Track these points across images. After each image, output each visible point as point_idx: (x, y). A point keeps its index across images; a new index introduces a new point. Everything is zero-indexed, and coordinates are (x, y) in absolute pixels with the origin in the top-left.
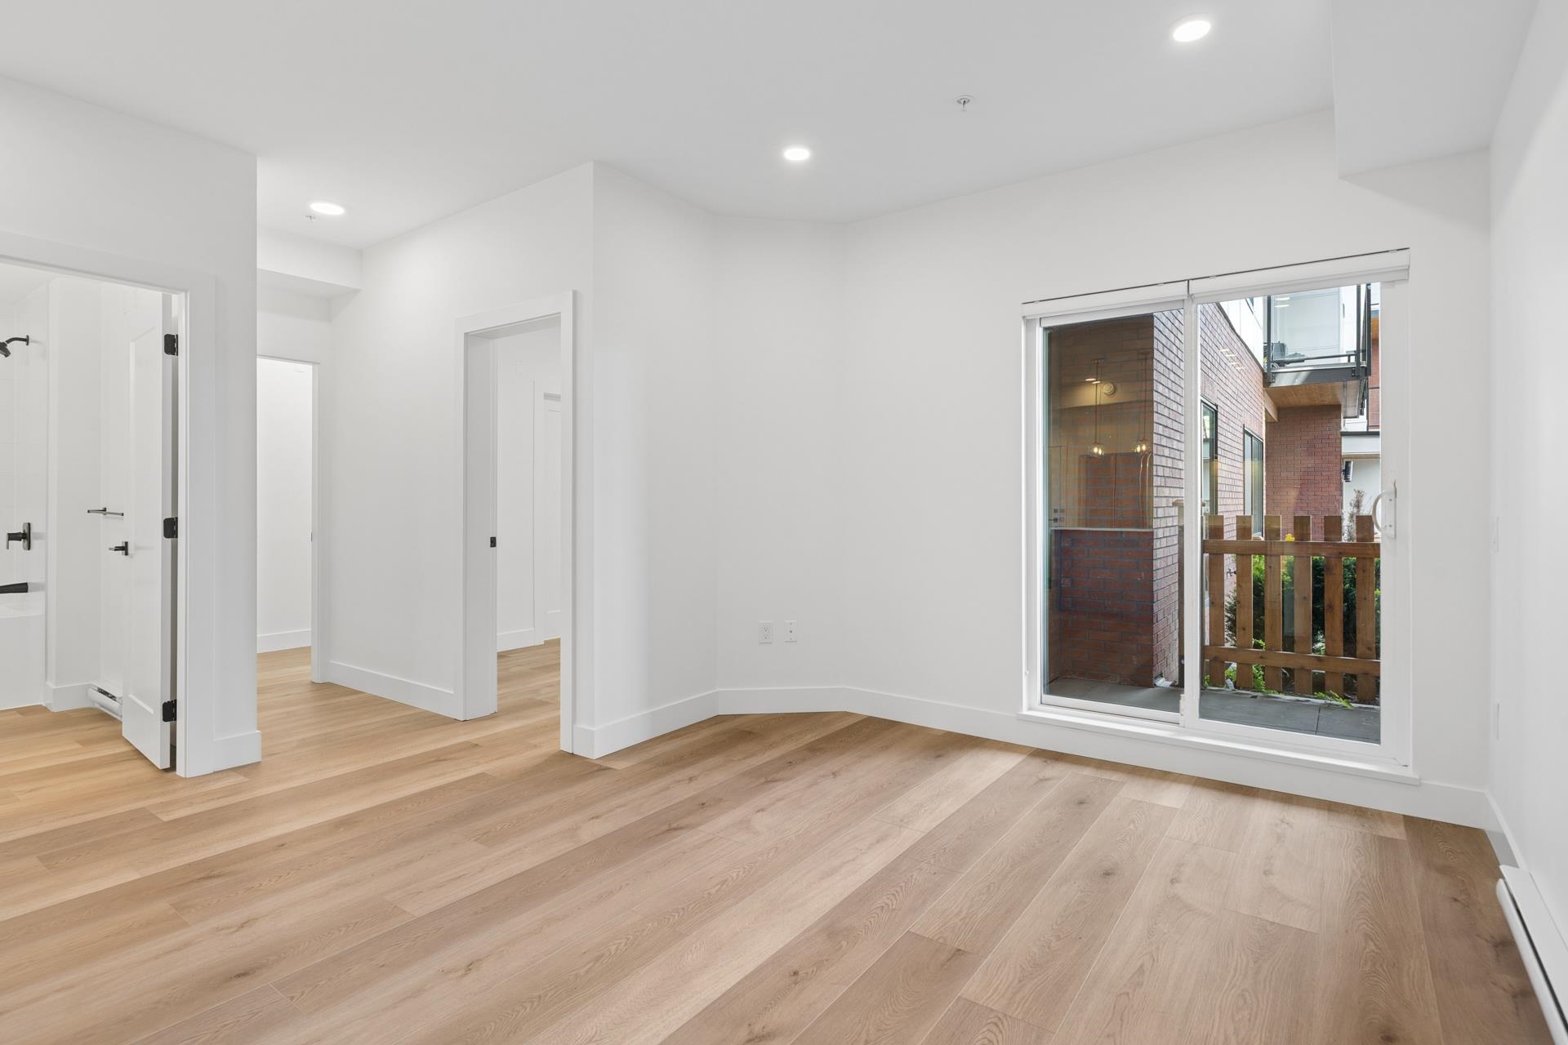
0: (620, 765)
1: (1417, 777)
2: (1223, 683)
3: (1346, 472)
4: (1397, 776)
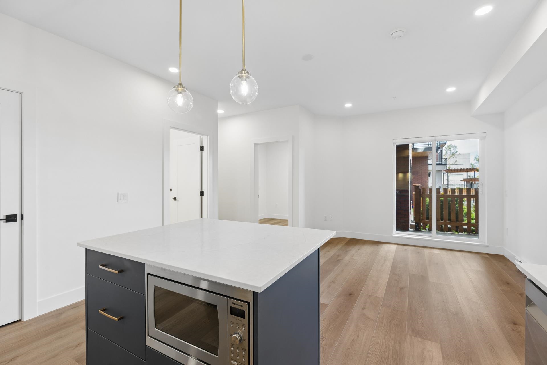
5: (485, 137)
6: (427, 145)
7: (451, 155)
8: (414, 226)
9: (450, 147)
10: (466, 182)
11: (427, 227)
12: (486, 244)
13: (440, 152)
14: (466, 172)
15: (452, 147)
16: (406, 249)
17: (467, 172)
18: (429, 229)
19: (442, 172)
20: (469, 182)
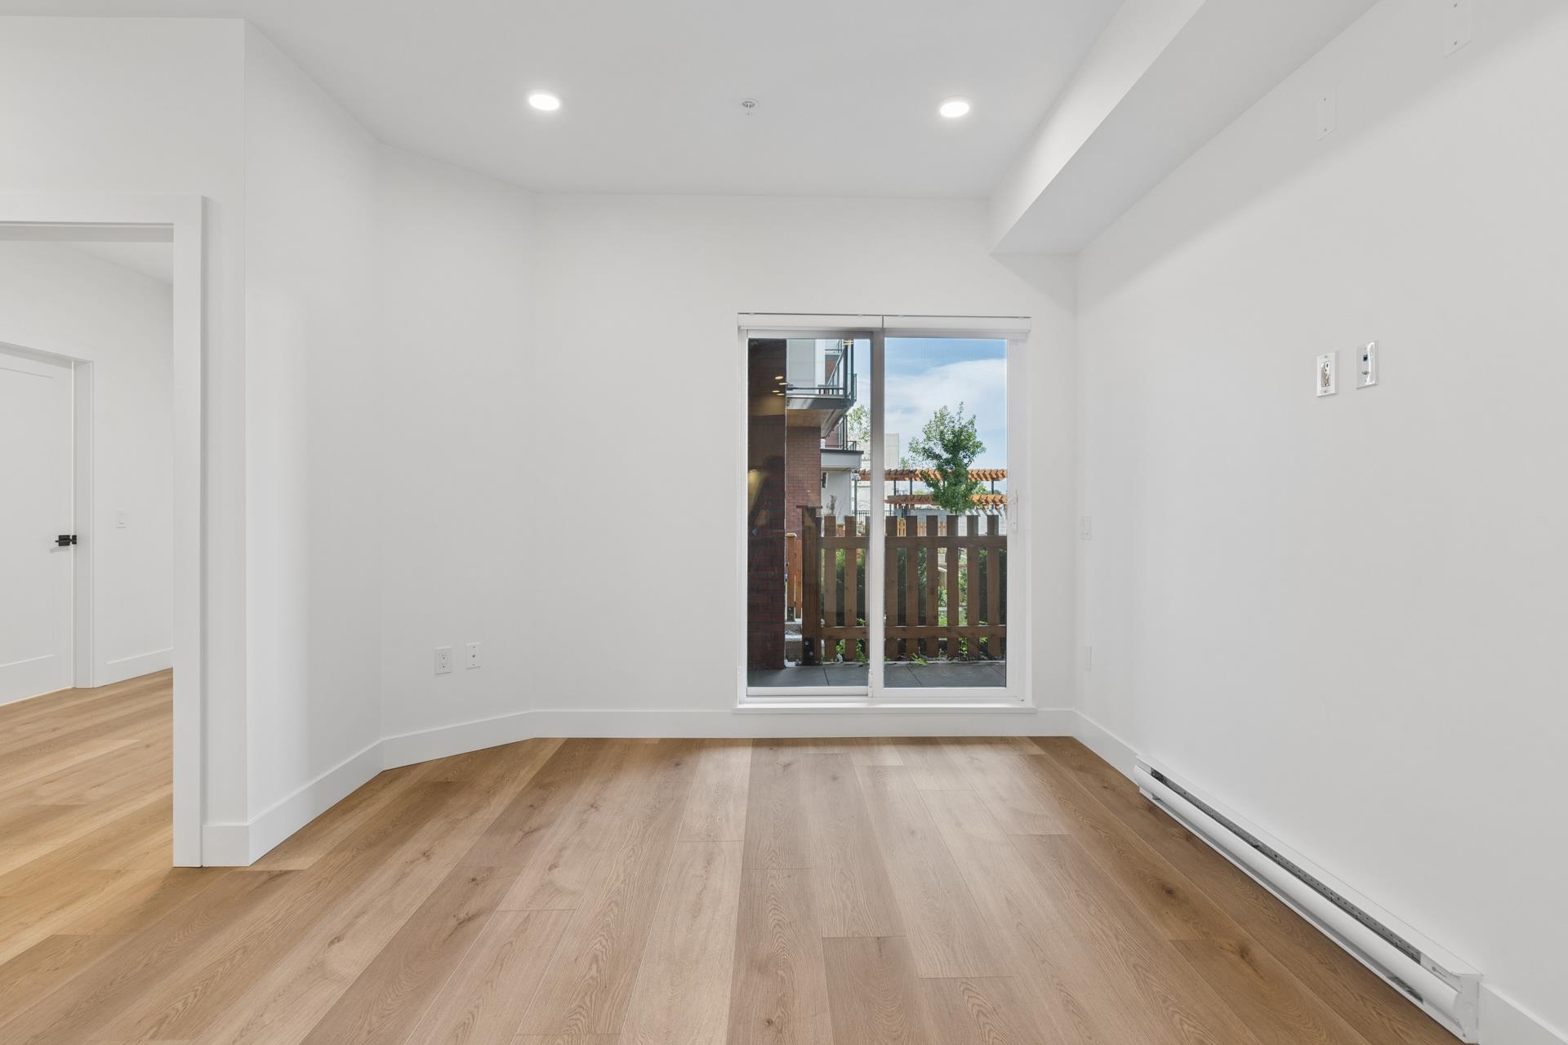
0: (302, 862)
1: (1034, 707)
2: (835, 658)
3: (824, 480)
4: (1020, 709)
5: (1027, 333)
6: (817, 392)
7: (862, 436)
8: (801, 647)
9: (859, 413)
10: (893, 505)
11: (838, 648)
12: (1029, 704)
13: (843, 421)
14: (892, 479)
15: (864, 414)
16: (786, 766)
17: (895, 479)
18: (846, 657)
19: (852, 475)
20: (900, 505)
